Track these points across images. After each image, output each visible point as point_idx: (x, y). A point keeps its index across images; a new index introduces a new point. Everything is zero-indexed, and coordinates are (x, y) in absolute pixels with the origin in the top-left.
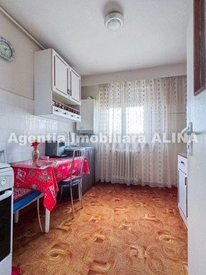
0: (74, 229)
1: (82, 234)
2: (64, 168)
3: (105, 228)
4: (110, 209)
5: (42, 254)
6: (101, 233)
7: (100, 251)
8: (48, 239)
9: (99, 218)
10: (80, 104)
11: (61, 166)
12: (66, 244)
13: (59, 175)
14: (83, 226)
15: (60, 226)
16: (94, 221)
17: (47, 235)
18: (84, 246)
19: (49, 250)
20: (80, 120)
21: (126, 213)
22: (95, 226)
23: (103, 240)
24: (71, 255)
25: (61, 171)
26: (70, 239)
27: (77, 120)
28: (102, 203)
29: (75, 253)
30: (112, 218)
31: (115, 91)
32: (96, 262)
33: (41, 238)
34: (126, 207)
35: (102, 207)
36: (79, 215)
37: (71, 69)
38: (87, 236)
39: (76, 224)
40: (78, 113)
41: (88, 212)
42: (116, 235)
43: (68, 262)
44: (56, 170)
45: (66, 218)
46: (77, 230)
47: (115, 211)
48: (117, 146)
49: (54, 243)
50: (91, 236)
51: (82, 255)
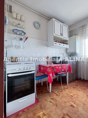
0: (61, 96)
1: (64, 99)
2: (57, 67)
3: (77, 102)
4: (84, 94)
5: (46, 99)
6: (74, 103)
7: (72, 111)
8: (50, 95)
9: (75, 96)
10: (68, 39)
11: (56, 66)
12: (56, 100)
13: (55, 70)
14: (66, 96)
15: (55, 92)
16: (72, 96)
17: (50, 94)
18: (64, 105)
19: (49, 99)
20: (68, 47)
22: (72, 99)
23: (74, 107)
24: (57, 105)
25: (56, 68)
26: (58, 99)
27: (66, 47)
28: (80, 89)
29: (58, 105)
30: (84, 99)
32: (67, 115)
33: (48, 93)
35: (78, 91)
36: (65, 91)
37: (62, 24)
38: (66, 101)
39: (63, 94)
40: (67, 44)
41: (70, 91)
42: (84, 109)
43: (55, 107)
44: (53, 68)
45: (59, 90)
46: (62, 97)
49: (52, 98)
50: (69, 102)
51: (62, 108)
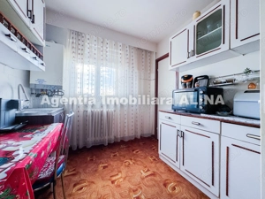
4: (105, 183)
10: (43, 43)
21: (125, 179)
27: (40, 67)
30: (117, 195)
31: (91, 45)
34: (120, 172)
40: (40, 57)
47: (113, 182)
48: (93, 106)
